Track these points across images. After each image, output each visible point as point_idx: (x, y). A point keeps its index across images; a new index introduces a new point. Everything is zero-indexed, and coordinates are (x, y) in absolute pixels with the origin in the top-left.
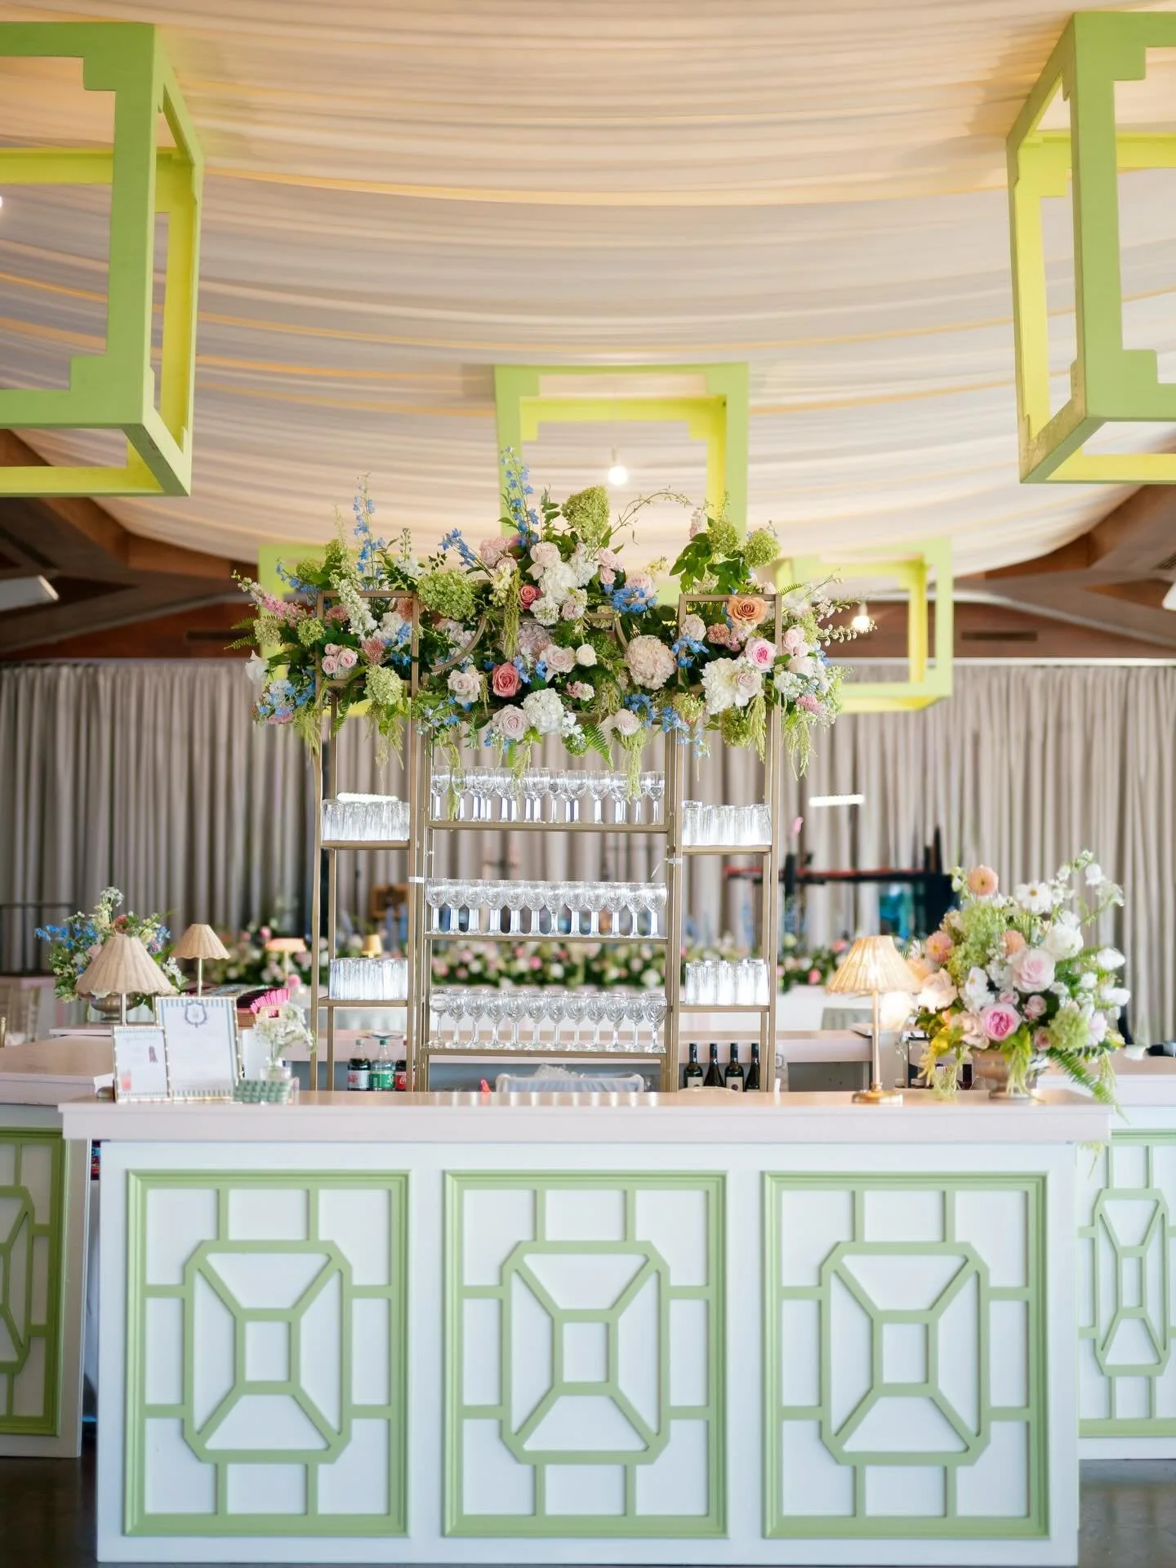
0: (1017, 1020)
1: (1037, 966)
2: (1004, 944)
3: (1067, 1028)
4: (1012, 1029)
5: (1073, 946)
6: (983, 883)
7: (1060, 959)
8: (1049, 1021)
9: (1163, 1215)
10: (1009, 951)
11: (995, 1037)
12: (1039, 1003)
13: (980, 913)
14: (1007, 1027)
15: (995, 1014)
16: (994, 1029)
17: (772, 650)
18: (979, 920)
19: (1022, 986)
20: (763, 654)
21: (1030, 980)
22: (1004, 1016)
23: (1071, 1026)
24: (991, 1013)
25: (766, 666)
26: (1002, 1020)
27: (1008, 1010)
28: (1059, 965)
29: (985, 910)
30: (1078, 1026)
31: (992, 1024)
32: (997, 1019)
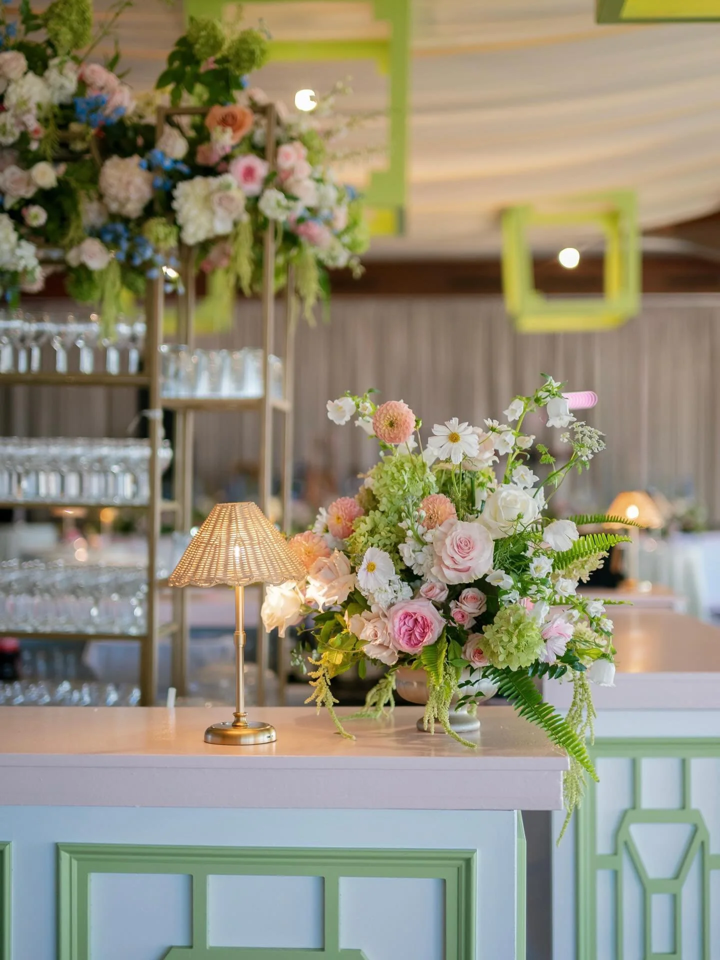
0: (438, 624)
1: (465, 546)
2: (423, 514)
3: (505, 639)
4: (430, 638)
5: (520, 517)
6: (392, 424)
7: (499, 536)
8: (484, 627)
9: (703, 844)
10: (431, 522)
11: (406, 649)
12: (474, 598)
13: (394, 470)
14: (423, 635)
15: (407, 615)
16: (406, 638)
17: (261, 168)
18: (393, 479)
19: (444, 576)
20: (249, 173)
21: (456, 567)
22: (420, 619)
23: (510, 634)
24: (401, 613)
25: (254, 188)
26: (419, 625)
27: (425, 609)
28: (498, 544)
29: (402, 464)
30: (521, 635)
31: (403, 630)
32: (410, 623)
